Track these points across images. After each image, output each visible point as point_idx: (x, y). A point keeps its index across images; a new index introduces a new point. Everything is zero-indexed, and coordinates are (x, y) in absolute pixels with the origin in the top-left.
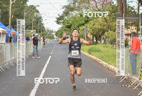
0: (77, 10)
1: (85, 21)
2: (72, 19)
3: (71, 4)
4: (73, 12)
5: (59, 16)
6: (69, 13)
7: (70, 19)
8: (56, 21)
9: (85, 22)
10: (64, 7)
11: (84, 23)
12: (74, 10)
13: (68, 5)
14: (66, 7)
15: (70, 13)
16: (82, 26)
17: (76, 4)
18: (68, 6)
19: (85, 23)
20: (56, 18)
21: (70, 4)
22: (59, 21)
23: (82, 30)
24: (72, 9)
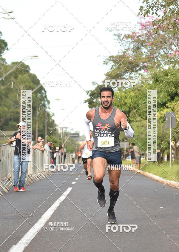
0: (145, 68)
1: (169, 95)
2: (133, 94)
3: (130, 52)
4: (133, 73)
5: (96, 86)
6: (124, 76)
7: (126, 93)
8: (86, 102)
9: (169, 98)
10: (110, 60)
11: (165, 100)
12: (138, 68)
13: (121, 54)
14: (114, 61)
15: (127, 75)
16: (162, 108)
17: (144, 50)
18: (120, 56)
19: (168, 100)
20: (88, 92)
21: (125, 52)
22: (95, 101)
23: (162, 120)
24: (132, 67)
